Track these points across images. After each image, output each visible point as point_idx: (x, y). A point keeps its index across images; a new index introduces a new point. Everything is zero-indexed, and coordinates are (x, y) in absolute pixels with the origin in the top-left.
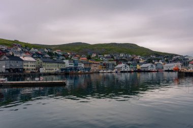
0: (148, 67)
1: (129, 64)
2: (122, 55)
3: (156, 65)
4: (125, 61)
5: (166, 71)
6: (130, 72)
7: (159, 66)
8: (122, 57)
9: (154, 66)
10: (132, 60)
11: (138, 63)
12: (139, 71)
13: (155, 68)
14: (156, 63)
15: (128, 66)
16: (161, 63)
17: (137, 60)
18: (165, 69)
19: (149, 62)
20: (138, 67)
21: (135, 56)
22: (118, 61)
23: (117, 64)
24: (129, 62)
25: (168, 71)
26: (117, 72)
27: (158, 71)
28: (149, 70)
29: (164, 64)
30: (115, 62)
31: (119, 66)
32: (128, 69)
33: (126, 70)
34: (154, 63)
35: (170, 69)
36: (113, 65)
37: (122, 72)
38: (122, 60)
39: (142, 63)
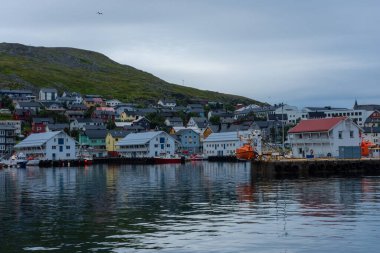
0: (147, 145)
1: (75, 134)
2: (45, 96)
3: (178, 136)
4: (58, 119)
5: (211, 159)
6: (78, 164)
7: (186, 142)
8: (48, 104)
9: (171, 141)
10: (88, 116)
11: (112, 127)
12: (114, 160)
13: (172, 149)
14: (177, 129)
15: (70, 142)
16: (196, 129)
17: (105, 115)
18: (209, 151)
19: (152, 127)
20: (112, 144)
21: (98, 100)
22: (32, 121)
23: (26, 134)
24: (75, 125)
25: (220, 159)
26: (23, 165)
27: (182, 161)
28: (151, 155)
29: (206, 135)
30: (17, 125)
31: (34, 139)
32: (71, 152)
33: (61, 156)
34: (168, 130)
35: (225, 154)
36: (10, 134)
37: (44, 165)
38: (47, 115)
39: (126, 131)
